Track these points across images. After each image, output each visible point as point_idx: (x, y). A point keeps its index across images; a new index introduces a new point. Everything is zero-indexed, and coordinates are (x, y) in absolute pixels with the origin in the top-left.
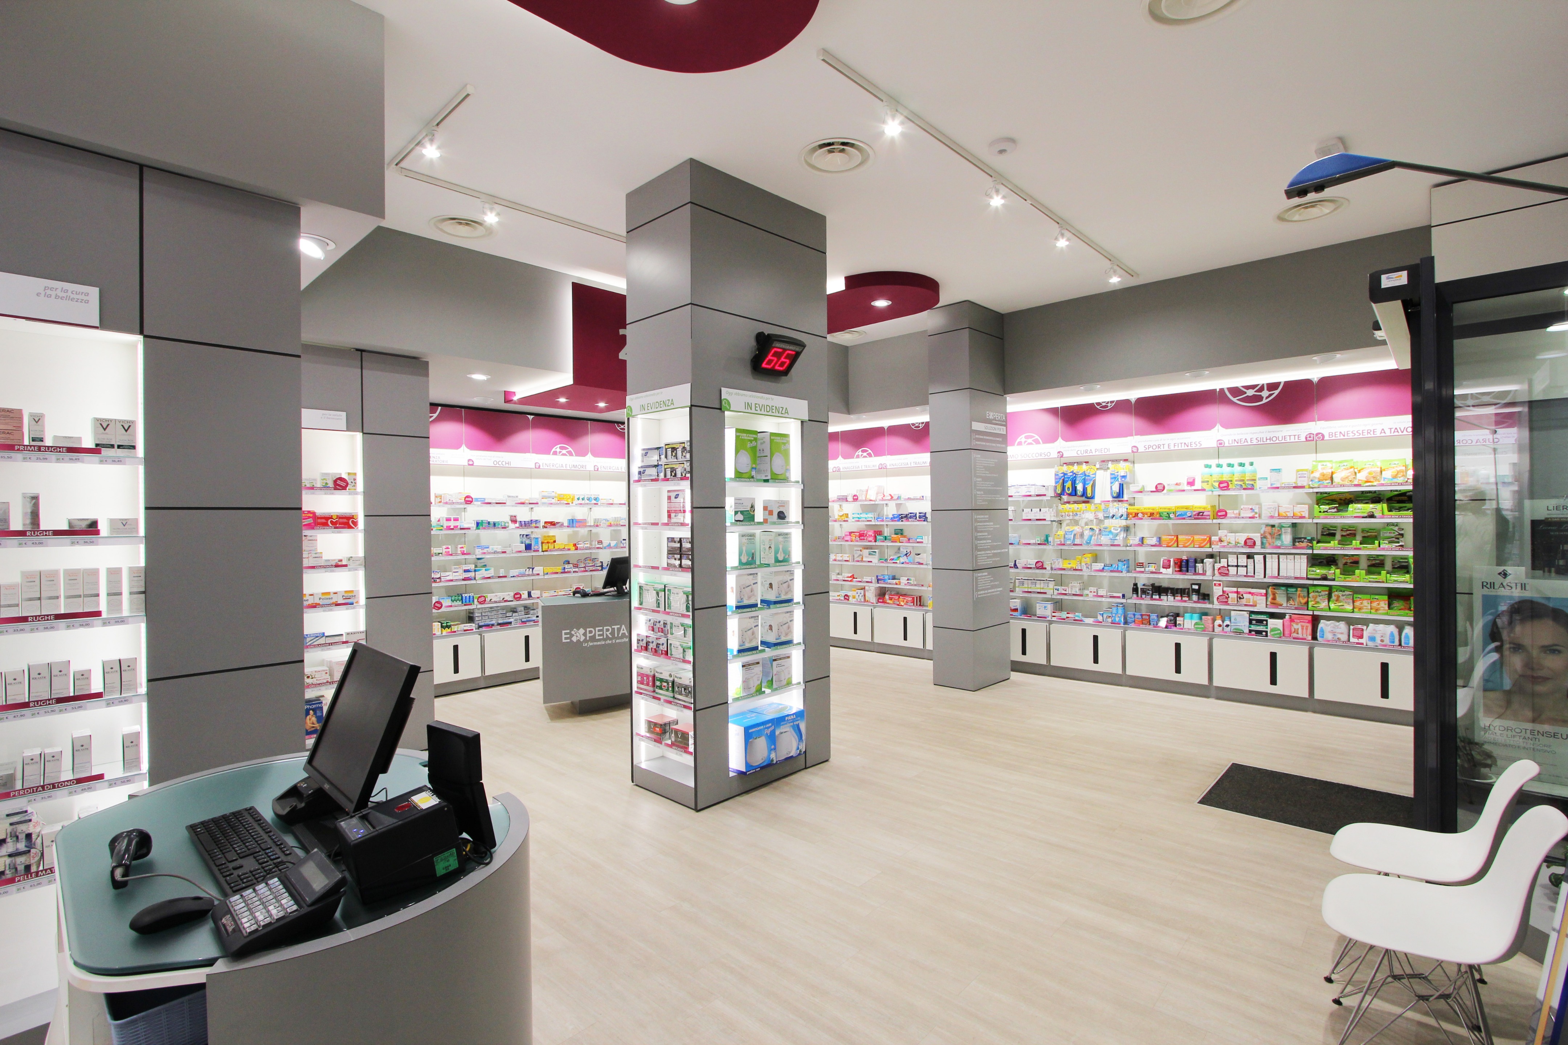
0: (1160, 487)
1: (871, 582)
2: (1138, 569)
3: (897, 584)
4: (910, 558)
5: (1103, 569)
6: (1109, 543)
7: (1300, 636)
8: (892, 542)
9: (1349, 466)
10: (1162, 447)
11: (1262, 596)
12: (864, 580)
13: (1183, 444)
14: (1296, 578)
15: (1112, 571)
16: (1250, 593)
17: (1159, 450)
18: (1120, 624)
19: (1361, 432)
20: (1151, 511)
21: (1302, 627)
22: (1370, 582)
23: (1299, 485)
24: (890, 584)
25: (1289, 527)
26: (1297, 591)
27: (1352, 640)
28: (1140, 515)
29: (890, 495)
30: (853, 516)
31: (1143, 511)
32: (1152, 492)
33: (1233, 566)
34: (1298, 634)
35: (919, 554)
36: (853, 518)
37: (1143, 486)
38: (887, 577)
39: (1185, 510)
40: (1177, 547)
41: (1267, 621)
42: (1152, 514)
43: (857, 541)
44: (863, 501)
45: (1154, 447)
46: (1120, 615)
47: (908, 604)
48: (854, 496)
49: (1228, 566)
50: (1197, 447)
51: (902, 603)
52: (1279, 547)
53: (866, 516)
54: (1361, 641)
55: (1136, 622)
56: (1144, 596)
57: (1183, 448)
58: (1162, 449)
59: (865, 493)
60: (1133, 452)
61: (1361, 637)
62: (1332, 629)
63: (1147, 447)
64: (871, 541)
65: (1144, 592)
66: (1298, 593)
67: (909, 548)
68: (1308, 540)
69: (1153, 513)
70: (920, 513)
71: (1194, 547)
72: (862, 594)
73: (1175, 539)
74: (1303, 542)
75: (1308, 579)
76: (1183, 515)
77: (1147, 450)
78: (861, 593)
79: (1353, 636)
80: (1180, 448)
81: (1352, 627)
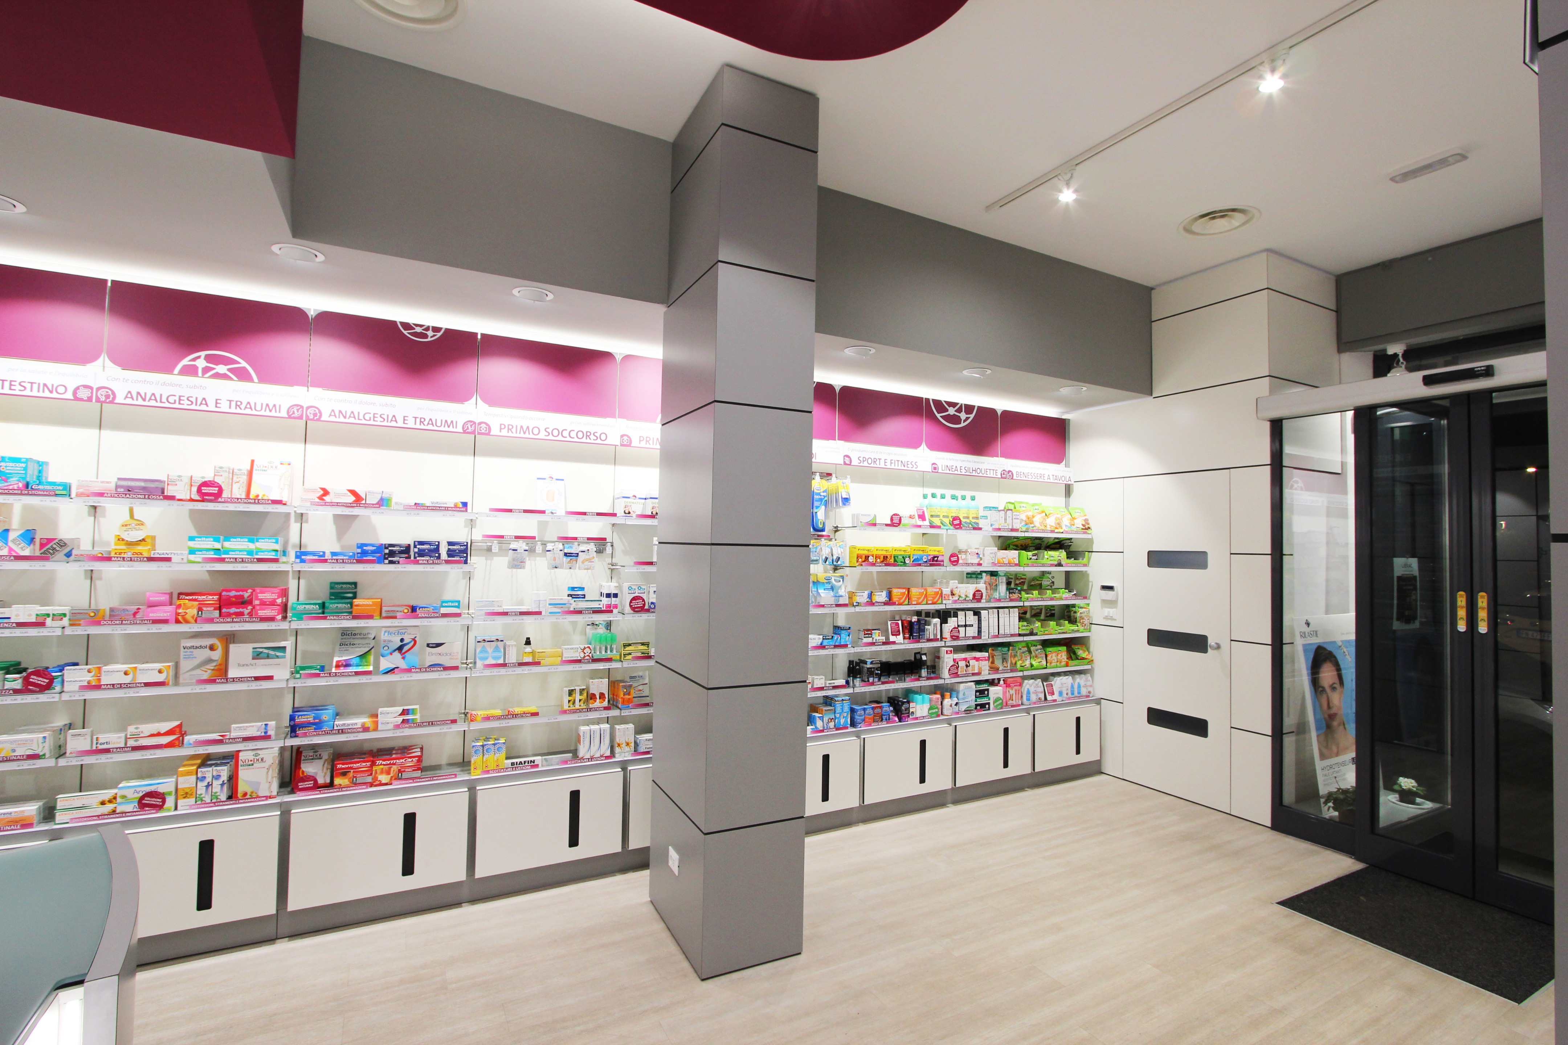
0: (896, 521)
1: (266, 737)
2: (866, 640)
3: (365, 729)
4: (412, 658)
5: (821, 644)
6: (832, 601)
7: (1014, 703)
8: (355, 617)
9: (1040, 510)
10: (878, 462)
11: (986, 660)
12: (234, 734)
13: (900, 462)
14: (1012, 635)
15: (836, 646)
16: (975, 658)
17: (875, 466)
18: (846, 728)
19: (1036, 475)
20: (884, 553)
21: (1016, 691)
22: (1059, 633)
23: (1015, 527)
24: (342, 732)
25: (1004, 576)
26: (1009, 650)
27: (1049, 698)
28: (871, 559)
29: (353, 492)
30: (192, 544)
31: (875, 553)
32: (887, 525)
33: (962, 626)
34: (1012, 700)
35: (438, 645)
36: (192, 552)
37: (875, 516)
38: (326, 715)
39: (921, 553)
40: (908, 605)
41: (988, 690)
42: (885, 558)
43: (211, 621)
44: (238, 500)
45: (870, 461)
46: (845, 715)
47: (405, 775)
48: (205, 484)
49: (958, 626)
50: (914, 469)
51: (384, 778)
52: (999, 600)
53: (252, 546)
54: (1055, 697)
55: (867, 719)
56: (871, 680)
57: (900, 468)
58: (878, 466)
59: (244, 479)
60: (845, 464)
61: (1053, 693)
62: (1035, 689)
63: (861, 459)
64: (272, 619)
65: (871, 672)
66: (1010, 652)
67: (410, 630)
68: (1019, 590)
69: (887, 557)
70: (450, 543)
71: (927, 604)
72: (225, 777)
73: (907, 593)
74: (1015, 593)
75: (1020, 635)
76: (920, 560)
77: (861, 464)
78: (218, 777)
79: (1048, 693)
80: (896, 467)
81: (1045, 684)
